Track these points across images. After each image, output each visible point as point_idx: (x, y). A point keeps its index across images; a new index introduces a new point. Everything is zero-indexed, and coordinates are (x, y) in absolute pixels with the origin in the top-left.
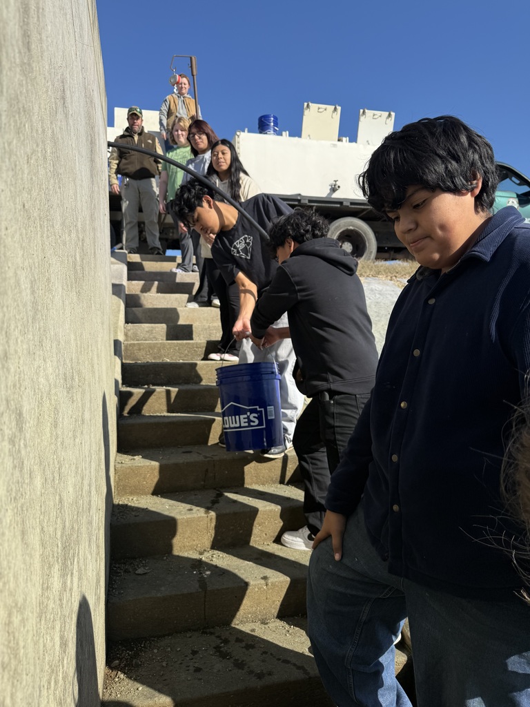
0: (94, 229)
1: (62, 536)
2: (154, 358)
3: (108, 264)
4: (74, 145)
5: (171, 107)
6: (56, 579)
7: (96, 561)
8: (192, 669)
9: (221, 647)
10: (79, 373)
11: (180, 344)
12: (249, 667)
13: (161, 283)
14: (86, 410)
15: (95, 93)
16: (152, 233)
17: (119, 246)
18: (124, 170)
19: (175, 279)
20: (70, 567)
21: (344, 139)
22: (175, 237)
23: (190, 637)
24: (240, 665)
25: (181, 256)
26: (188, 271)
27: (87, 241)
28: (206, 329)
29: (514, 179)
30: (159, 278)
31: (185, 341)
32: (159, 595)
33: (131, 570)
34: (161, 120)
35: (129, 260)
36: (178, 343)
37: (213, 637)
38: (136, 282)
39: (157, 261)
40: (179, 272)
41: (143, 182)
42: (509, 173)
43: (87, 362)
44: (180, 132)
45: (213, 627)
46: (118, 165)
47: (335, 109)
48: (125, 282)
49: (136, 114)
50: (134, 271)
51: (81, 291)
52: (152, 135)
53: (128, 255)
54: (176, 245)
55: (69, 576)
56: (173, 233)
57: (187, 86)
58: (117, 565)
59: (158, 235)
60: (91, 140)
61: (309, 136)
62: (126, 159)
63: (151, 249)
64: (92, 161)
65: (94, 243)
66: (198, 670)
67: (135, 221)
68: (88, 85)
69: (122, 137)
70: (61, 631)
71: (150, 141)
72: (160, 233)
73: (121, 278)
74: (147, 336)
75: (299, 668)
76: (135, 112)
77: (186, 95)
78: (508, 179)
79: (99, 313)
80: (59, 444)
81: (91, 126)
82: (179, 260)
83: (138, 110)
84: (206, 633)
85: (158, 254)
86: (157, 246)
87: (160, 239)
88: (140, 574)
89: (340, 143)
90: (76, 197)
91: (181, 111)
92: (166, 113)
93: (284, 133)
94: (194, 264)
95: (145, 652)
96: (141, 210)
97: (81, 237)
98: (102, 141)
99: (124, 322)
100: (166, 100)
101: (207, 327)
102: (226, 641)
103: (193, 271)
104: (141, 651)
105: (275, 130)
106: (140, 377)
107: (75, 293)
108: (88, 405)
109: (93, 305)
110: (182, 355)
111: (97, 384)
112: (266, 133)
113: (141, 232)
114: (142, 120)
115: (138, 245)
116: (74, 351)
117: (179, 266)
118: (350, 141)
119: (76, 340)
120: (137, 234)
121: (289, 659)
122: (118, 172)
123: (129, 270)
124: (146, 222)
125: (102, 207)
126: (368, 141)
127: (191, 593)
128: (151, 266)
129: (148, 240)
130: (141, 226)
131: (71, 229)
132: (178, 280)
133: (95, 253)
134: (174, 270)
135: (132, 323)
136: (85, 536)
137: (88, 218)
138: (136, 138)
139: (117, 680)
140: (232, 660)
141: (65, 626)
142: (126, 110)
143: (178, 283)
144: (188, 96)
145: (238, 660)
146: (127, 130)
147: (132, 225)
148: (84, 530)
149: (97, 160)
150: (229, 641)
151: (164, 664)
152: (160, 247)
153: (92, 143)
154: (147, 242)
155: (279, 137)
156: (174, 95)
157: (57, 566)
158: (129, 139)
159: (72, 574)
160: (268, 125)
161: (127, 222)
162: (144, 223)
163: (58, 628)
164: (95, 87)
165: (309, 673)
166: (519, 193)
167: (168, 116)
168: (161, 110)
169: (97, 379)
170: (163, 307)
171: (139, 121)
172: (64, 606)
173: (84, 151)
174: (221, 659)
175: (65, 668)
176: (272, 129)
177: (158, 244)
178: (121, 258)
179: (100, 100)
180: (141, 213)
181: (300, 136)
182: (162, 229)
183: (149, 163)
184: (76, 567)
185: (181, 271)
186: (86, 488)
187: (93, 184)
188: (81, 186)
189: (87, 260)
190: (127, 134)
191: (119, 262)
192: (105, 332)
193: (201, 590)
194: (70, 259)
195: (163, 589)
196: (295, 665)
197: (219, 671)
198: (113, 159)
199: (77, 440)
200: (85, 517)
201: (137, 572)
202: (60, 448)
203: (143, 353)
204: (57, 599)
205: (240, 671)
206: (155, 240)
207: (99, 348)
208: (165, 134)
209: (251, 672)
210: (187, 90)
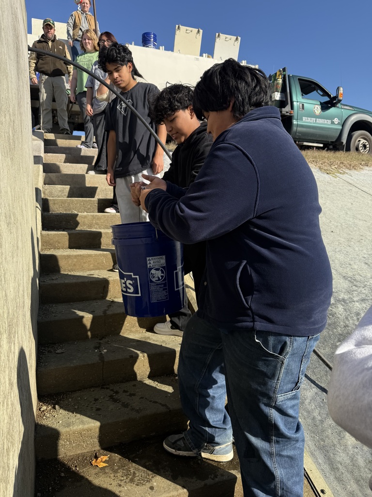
0: (21, 114)
1: (7, 318)
2: (66, 210)
3: (30, 140)
4: (5, 52)
5: (76, 21)
6: (5, 343)
7: (29, 342)
8: (94, 409)
9: (113, 396)
10: (14, 214)
11: (84, 200)
12: (131, 407)
13: (69, 155)
14: (19, 241)
15: (19, 10)
16: (62, 118)
17: (38, 127)
18: (41, 68)
19: (80, 153)
20: (13, 339)
21: (204, 55)
22: (80, 121)
23: (93, 391)
24: (126, 405)
25: (85, 136)
26: (90, 148)
27: (16, 122)
28: (103, 190)
29: (319, 91)
30: (68, 152)
31: (88, 199)
32: (72, 365)
33: (52, 351)
34: (68, 31)
35: (45, 138)
36: (83, 200)
37: (108, 390)
38: (51, 154)
39: (66, 139)
40: (83, 147)
41: (56, 79)
42: (316, 87)
43: (18, 208)
44: (87, 41)
45: (108, 385)
46: (36, 64)
47: (198, 31)
48: (42, 154)
49: (50, 25)
50: (50, 146)
51: (13, 158)
52: (62, 43)
53: (44, 134)
54: (81, 127)
55: (13, 344)
56: (78, 118)
57: (88, 5)
58: (43, 348)
59: (67, 119)
60: (17, 47)
61: (179, 50)
62: (42, 59)
63: (62, 130)
64: (18, 62)
65: (21, 123)
66: (98, 409)
67: (50, 108)
68: (14, 4)
69: (39, 41)
70: (9, 375)
71: (60, 47)
72: (69, 118)
73: (39, 151)
74: (59, 194)
75: (163, 405)
76: (49, 23)
77: (87, 13)
78: (315, 91)
79: (25, 174)
80: (3, 258)
81: (17, 37)
82: (83, 139)
83: (52, 22)
84: (104, 388)
85: (67, 133)
86: (66, 128)
87: (69, 123)
88: (59, 353)
89: (201, 57)
90: (8, 90)
91: (84, 25)
92: (72, 26)
93: (161, 47)
94: (94, 142)
95: (63, 401)
96: (54, 100)
97: (12, 119)
98: (24, 47)
99: (43, 184)
100: (72, 15)
101: (104, 189)
102: (117, 392)
103: (93, 147)
104: (60, 400)
105: (154, 45)
106: (56, 223)
107: (9, 159)
108: (20, 237)
109: (21, 168)
110: (86, 209)
111: (26, 225)
112: (148, 47)
113: (54, 117)
114: (55, 30)
115: (52, 127)
116: (10, 199)
117: (83, 143)
118: (208, 57)
119: (11, 191)
120: (52, 118)
121: (157, 401)
122: (36, 69)
123: (45, 145)
124: (58, 109)
125: (25, 98)
126: (221, 58)
127: (94, 364)
128: (62, 143)
129: (59, 123)
130: (54, 113)
131: (6, 113)
132: (82, 154)
133: (21, 131)
134: (79, 146)
135: (48, 184)
136: (21, 323)
137: (16, 105)
138: (50, 43)
139: (44, 418)
140: (121, 403)
141: (11, 374)
142: (42, 21)
143: (82, 156)
144: (89, 13)
145: (124, 403)
146: (43, 36)
147: (47, 111)
148: (21, 318)
149: (21, 62)
150: (119, 392)
151: (76, 407)
152: (68, 128)
153: (18, 49)
154: (58, 124)
155: (158, 50)
156: (78, 11)
157: (5, 335)
158: (44, 44)
159: (14, 344)
160: (149, 40)
161: (44, 109)
162: (56, 110)
163: (7, 372)
164: (18, 6)
165: (169, 408)
166: (322, 102)
167: (73, 27)
168: (68, 23)
169: (25, 221)
170: (71, 173)
171: (52, 30)
172: (10, 361)
173: (13, 56)
174: (114, 403)
175: (12, 399)
176: (152, 44)
177: (67, 126)
178: (40, 136)
179: (22, 14)
180: (54, 103)
181: (173, 51)
182: (70, 115)
183: (60, 65)
184: (16, 340)
185: (84, 147)
186: (21, 292)
187: (19, 80)
188: (11, 82)
189: (17, 136)
190: (42, 40)
191: (38, 139)
192: (30, 189)
193: (100, 361)
194: (6, 134)
195: (75, 361)
196: (160, 404)
197: (112, 409)
198: (32, 59)
199: (15, 259)
200: (21, 310)
201: (56, 352)
202: (4, 262)
203: (57, 206)
204: (6, 355)
205: (126, 409)
206: (64, 123)
207: (26, 199)
208: (71, 42)
209: (133, 409)
210: (89, 7)
